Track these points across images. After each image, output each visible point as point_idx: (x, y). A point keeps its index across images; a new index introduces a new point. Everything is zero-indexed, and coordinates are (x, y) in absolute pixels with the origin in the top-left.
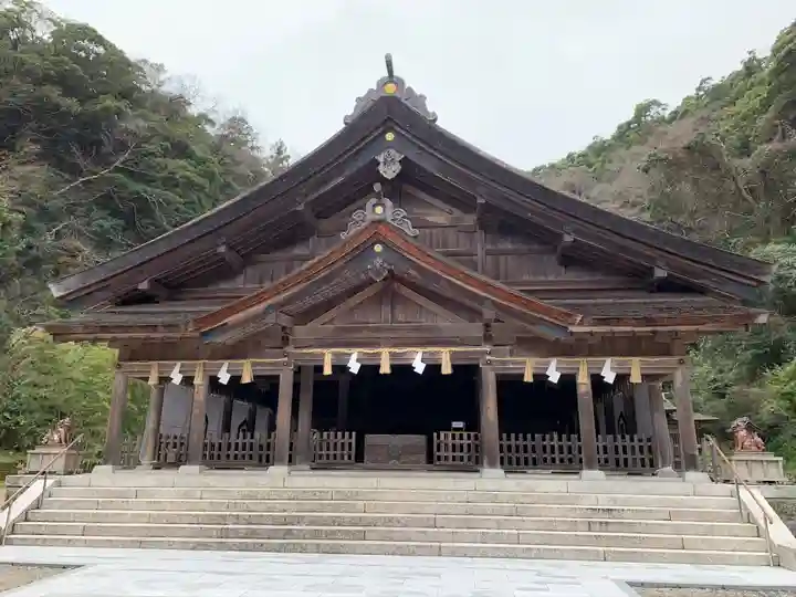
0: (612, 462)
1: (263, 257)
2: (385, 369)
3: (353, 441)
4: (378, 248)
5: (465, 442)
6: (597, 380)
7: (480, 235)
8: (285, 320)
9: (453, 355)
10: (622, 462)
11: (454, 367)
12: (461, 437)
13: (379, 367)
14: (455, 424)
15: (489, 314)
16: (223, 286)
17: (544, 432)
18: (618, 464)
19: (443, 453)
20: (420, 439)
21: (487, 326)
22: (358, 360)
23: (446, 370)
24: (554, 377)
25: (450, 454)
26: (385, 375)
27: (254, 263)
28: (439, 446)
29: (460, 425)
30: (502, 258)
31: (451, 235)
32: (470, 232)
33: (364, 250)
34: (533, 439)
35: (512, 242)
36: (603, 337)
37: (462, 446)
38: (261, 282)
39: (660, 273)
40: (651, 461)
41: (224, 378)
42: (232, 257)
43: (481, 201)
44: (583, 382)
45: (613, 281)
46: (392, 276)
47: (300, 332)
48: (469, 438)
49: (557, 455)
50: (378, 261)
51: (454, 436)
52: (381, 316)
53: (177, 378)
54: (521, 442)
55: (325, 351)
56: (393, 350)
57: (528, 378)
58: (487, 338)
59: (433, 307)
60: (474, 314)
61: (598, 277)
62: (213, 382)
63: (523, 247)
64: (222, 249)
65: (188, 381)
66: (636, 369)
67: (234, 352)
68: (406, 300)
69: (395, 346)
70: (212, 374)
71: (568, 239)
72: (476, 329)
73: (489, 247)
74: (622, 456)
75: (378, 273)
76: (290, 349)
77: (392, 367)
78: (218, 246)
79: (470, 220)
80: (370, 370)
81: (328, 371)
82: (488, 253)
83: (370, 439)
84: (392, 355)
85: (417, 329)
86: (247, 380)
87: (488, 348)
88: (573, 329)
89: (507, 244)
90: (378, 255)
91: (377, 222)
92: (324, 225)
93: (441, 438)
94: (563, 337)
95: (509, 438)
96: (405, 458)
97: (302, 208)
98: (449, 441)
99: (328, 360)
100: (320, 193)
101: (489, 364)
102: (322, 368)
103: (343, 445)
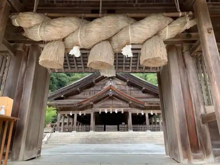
0: (152, 130)
1: (85, 90)
2: (111, 112)
3: (103, 127)
4: (111, 90)
6: (149, 115)
7: (127, 86)
8: (91, 103)
9: (124, 110)
11: (124, 112)
12: (124, 126)
13: (110, 112)
14: (123, 123)
15: (131, 102)
16: (77, 96)
17: (139, 124)
18: (153, 130)
19: (121, 129)
20: (116, 126)
21: (130, 104)
22: (107, 111)
23: (123, 112)
24: (143, 114)
25: (122, 129)
26: (111, 114)
27: (83, 91)
29: (124, 123)
30: (132, 91)
31: (122, 86)
32: (125, 86)
33: (108, 90)
34: (138, 126)
36: (150, 107)
37: (124, 127)
38: (84, 95)
40: (159, 130)
41: (80, 114)
42: (79, 91)
43: (128, 81)
44: (147, 116)
45: (152, 96)
46: (113, 95)
47: (95, 106)
48: (126, 126)
49: (142, 129)
50: (111, 93)
51: (123, 126)
52: (110, 102)
53: (71, 114)
54: (135, 126)
55: (100, 109)
57: (138, 114)
58: (130, 107)
60: (127, 102)
61: (149, 95)
62: (78, 115)
63: (135, 89)
64: (78, 89)
65: (73, 115)
66: (156, 112)
67: (82, 109)
68: (115, 99)
69: (113, 108)
70: (78, 113)
71: (144, 88)
72: (128, 105)
73: (129, 89)
74: (154, 129)
75: (111, 95)
76: (93, 109)
79: (125, 83)
80: (109, 113)
81: (100, 113)
82: (129, 90)
83: (107, 126)
84: (112, 110)
85: (117, 105)
86: (85, 115)
87: (130, 108)
88: (145, 105)
89: (132, 88)
90: (111, 91)
91: (111, 86)
92: (97, 84)
93: (120, 126)
94: (143, 107)
95: (133, 126)
96: (114, 130)
97: (94, 81)
98: (122, 126)
99: (100, 111)
100: (97, 78)
101: (130, 111)
102: (99, 112)
103: (101, 127)
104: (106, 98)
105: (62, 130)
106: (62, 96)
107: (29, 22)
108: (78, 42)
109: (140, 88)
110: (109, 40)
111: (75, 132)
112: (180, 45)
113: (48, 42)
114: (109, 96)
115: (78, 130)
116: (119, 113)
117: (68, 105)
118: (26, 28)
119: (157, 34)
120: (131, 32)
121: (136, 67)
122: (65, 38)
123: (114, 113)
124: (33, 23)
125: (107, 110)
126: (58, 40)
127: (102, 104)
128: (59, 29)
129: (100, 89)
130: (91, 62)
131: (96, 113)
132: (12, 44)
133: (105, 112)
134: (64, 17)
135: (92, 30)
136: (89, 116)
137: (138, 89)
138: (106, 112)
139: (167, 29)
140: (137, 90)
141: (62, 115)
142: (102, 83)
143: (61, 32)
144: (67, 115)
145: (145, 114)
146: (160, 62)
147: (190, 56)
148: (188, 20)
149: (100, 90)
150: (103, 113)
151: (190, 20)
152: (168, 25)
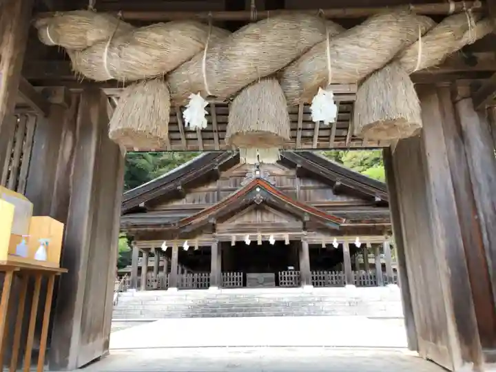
0: (358, 284)
2: (260, 243)
3: (242, 276)
4: (258, 190)
5: (293, 276)
6: (352, 247)
7: (297, 180)
8: (212, 221)
9: (290, 236)
10: (362, 283)
11: (290, 241)
12: (291, 274)
13: (256, 242)
14: (288, 268)
15: (306, 218)
17: (326, 269)
18: (361, 283)
19: (283, 281)
20: (272, 275)
21: (304, 223)
22: (249, 239)
23: (287, 243)
24: (336, 245)
25: (287, 281)
26: (260, 246)
27: (190, 192)
28: (281, 278)
29: (292, 268)
30: (308, 191)
31: (284, 179)
32: (292, 178)
33: (251, 190)
34: (323, 273)
35: (312, 183)
36: (354, 228)
38: (194, 202)
39: (378, 199)
40: (375, 282)
41: (186, 247)
42: (183, 191)
43: (299, 166)
44: (346, 250)
46: (264, 202)
47: (220, 227)
48: (295, 274)
49: (334, 281)
50: (258, 196)
51: (288, 273)
52: (258, 218)
53: (164, 248)
54: (318, 275)
55: (232, 235)
56: (263, 234)
57: (324, 246)
58: (305, 229)
59: (280, 214)
60: (298, 217)
61: (352, 200)
62: (181, 249)
63: (317, 185)
64: (180, 188)
65: (169, 249)
66: (369, 240)
67: (190, 236)
68: (268, 212)
69: (263, 232)
70: (181, 246)
71: (338, 183)
72: (300, 224)
73: (302, 185)
74: (362, 280)
75: (258, 201)
76: (216, 234)
77: (262, 242)
78: (177, 186)
79: (293, 173)
80: (254, 243)
81: (233, 244)
82: (302, 188)
83: (249, 276)
84: (263, 236)
85: (273, 225)
86: (196, 248)
87: (304, 233)
88: (342, 225)
89: (310, 184)
90: (258, 192)
91: (258, 179)
92: (223, 174)
93: (282, 274)
94: (337, 227)
95: (312, 273)
96: (265, 284)
97: (216, 168)
98: (286, 275)
99: (234, 239)
100: (225, 161)
101: (305, 240)
102: (230, 243)
103: (237, 278)
104: (247, 209)
105: (143, 287)
106: (142, 205)
107: (82, 35)
108: (202, 83)
109: (328, 183)
110: (278, 76)
111: (176, 289)
112: (446, 84)
113: (128, 83)
114: (252, 203)
115: (181, 287)
116: (280, 243)
117: (159, 225)
118: (74, 51)
119: (395, 59)
120: (332, 56)
121: (329, 137)
122: (168, 73)
123: (266, 243)
124: (91, 37)
125: (250, 236)
126: (154, 79)
127: (237, 222)
128: (156, 53)
129: (232, 187)
130: (237, 134)
131: (224, 246)
132: (38, 89)
133: (244, 242)
134: (165, 21)
135: (238, 53)
136: (206, 251)
137: (323, 185)
138: (248, 242)
139: (420, 45)
140: (321, 188)
141: (142, 251)
142: (235, 172)
143: (159, 59)
144: (156, 249)
145: (341, 246)
146: (404, 129)
147: (472, 110)
148: (471, 22)
149: (233, 190)
150: (240, 244)
151: (476, 22)
152: (422, 36)
